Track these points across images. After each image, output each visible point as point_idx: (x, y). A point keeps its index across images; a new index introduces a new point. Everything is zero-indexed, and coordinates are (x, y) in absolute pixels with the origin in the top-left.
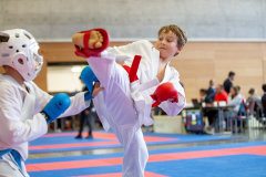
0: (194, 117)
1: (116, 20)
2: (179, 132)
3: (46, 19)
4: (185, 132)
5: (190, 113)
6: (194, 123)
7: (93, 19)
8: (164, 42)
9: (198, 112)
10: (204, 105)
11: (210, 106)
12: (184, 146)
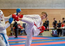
0: (54, 32)
1: (31, 2)
2: (50, 36)
3: (10, 2)
4: (52, 36)
5: (53, 30)
6: (55, 33)
7: (24, 2)
8: (43, 15)
9: (56, 30)
10: (57, 28)
11: (59, 28)
12: (52, 40)
